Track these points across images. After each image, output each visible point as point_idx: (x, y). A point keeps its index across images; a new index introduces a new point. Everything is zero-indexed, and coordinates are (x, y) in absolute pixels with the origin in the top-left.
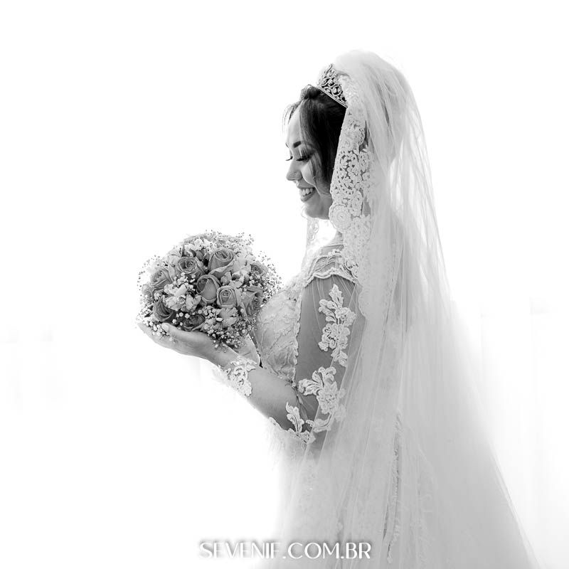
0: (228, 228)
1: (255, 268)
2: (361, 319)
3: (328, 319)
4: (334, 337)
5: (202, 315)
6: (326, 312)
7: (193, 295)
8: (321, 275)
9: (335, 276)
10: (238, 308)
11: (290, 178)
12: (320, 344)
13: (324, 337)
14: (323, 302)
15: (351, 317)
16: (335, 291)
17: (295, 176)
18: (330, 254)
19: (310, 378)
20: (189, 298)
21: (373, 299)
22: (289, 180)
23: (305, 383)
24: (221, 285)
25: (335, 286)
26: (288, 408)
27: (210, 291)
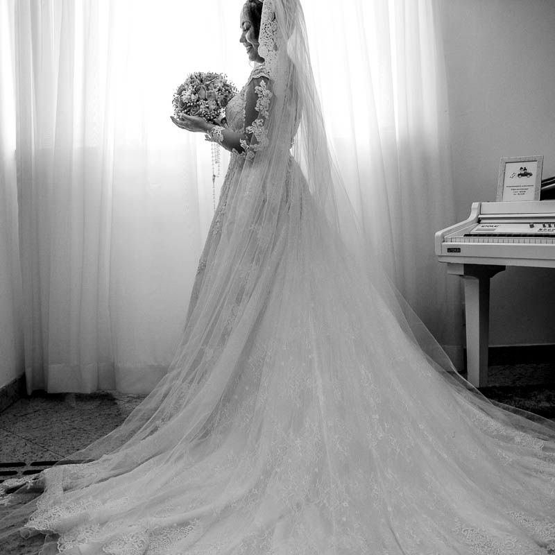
0: (214, 70)
1: (225, 85)
2: (274, 96)
3: (259, 96)
4: (261, 105)
5: (199, 105)
6: (258, 92)
7: (195, 94)
8: (255, 77)
9: (263, 77)
10: (217, 101)
11: (241, 41)
12: (256, 108)
13: (258, 105)
14: (256, 87)
15: (270, 95)
16: (262, 83)
17: (243, 40)
18: (260, 68)
19: (251, 125)
20: (193, 95)
21: (280, 88)
22: (241, 42)
23: (249, 128)
24: (208, 90)
25: (263, 81)
26: (241, 141)
27: (203, 93)
